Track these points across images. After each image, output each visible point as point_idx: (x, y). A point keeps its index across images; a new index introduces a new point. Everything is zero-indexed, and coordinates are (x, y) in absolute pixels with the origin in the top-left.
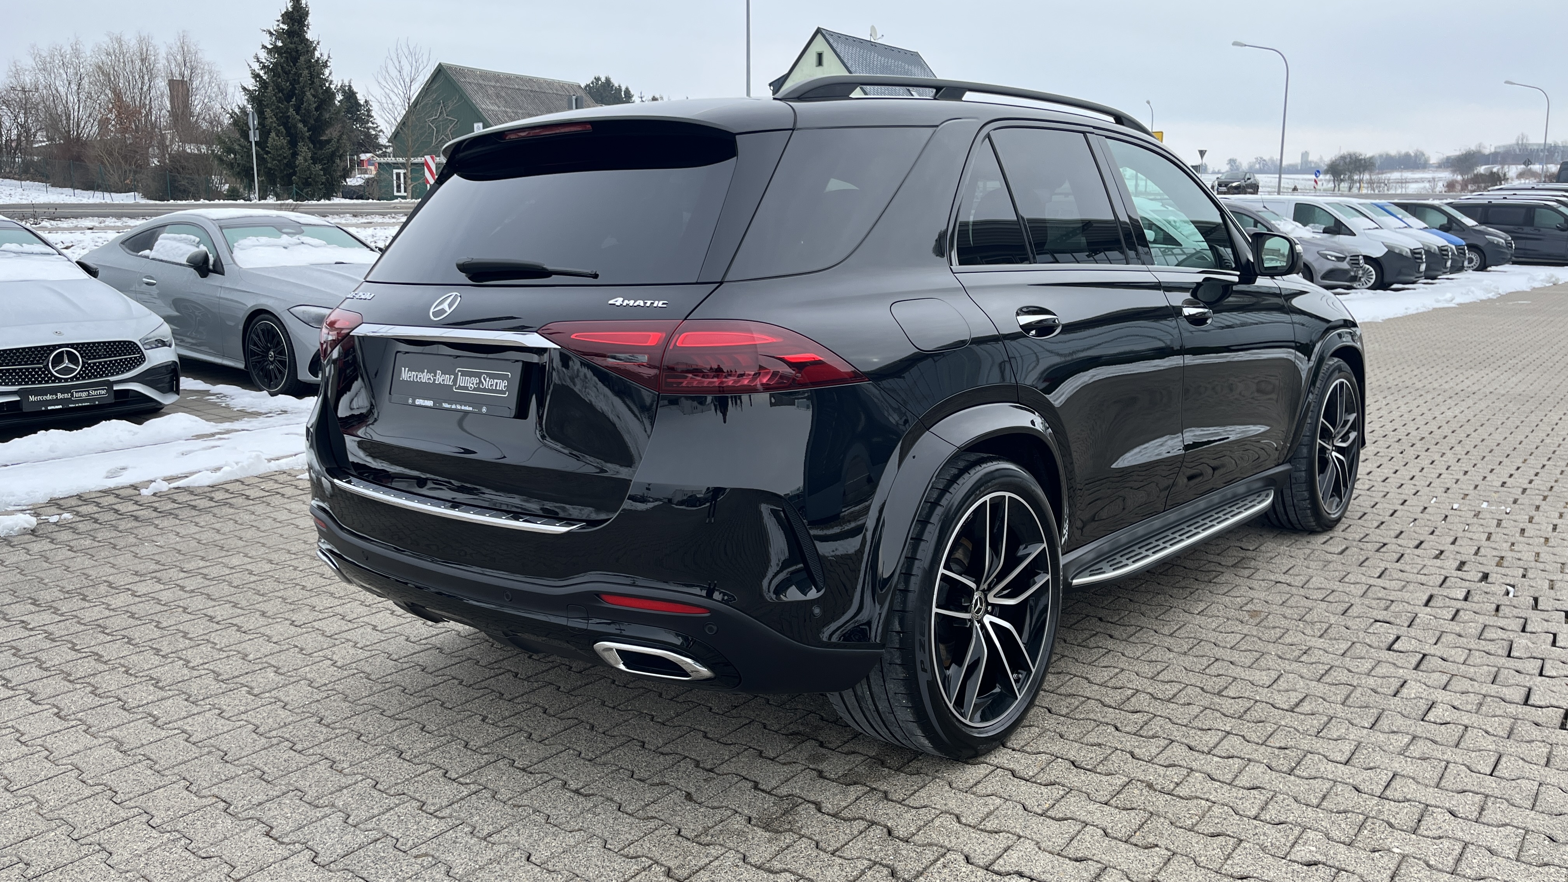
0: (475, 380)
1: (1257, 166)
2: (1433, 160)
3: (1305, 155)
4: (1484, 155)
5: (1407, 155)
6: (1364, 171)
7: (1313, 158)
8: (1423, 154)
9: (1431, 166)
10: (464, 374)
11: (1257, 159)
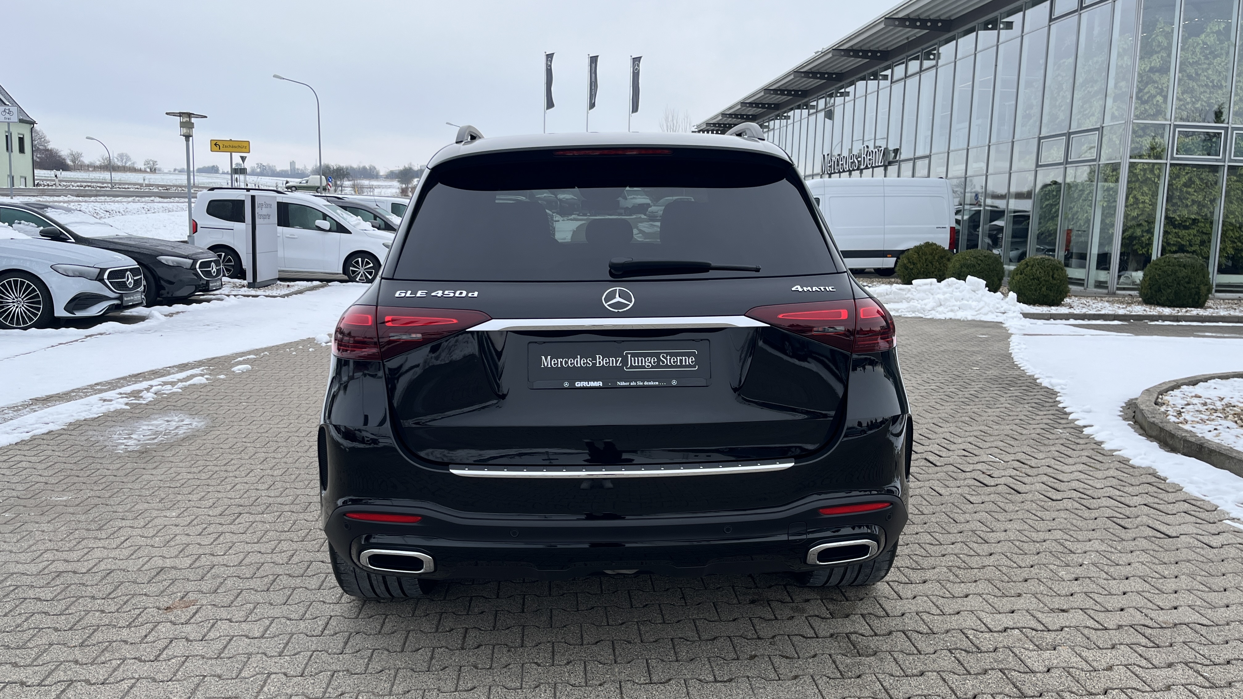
0: (653, 360)
1: (258, 170)
2: (382, 173)
3: (292, 164)
4: (414, 171)
5: (364, 168)
6: (343, 178)
7: (299, 166)
8: (375, 168)
9: (381, 176)
10: (633, 355)
11: (258, 164)
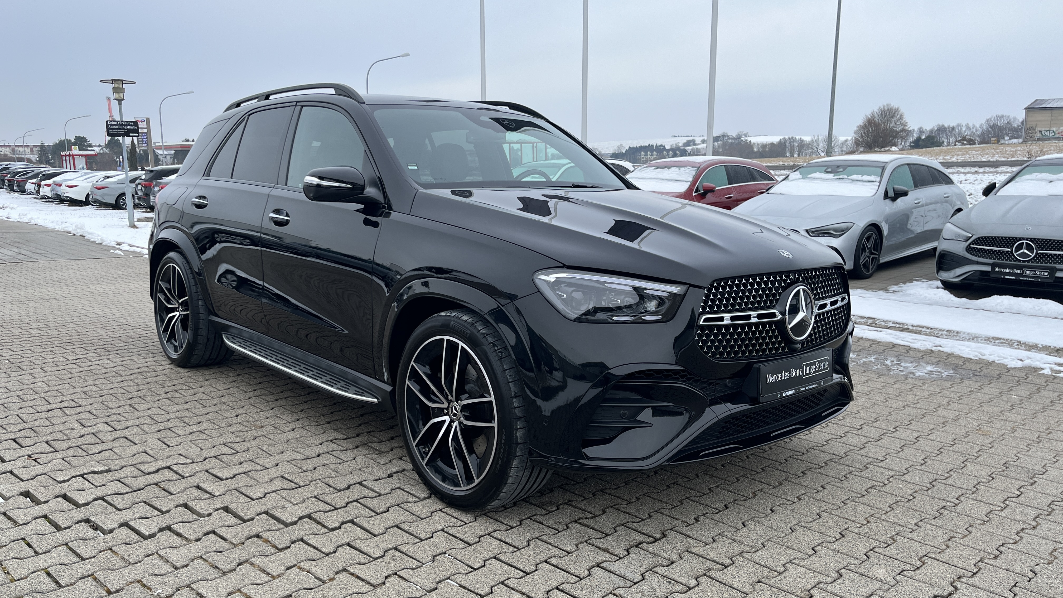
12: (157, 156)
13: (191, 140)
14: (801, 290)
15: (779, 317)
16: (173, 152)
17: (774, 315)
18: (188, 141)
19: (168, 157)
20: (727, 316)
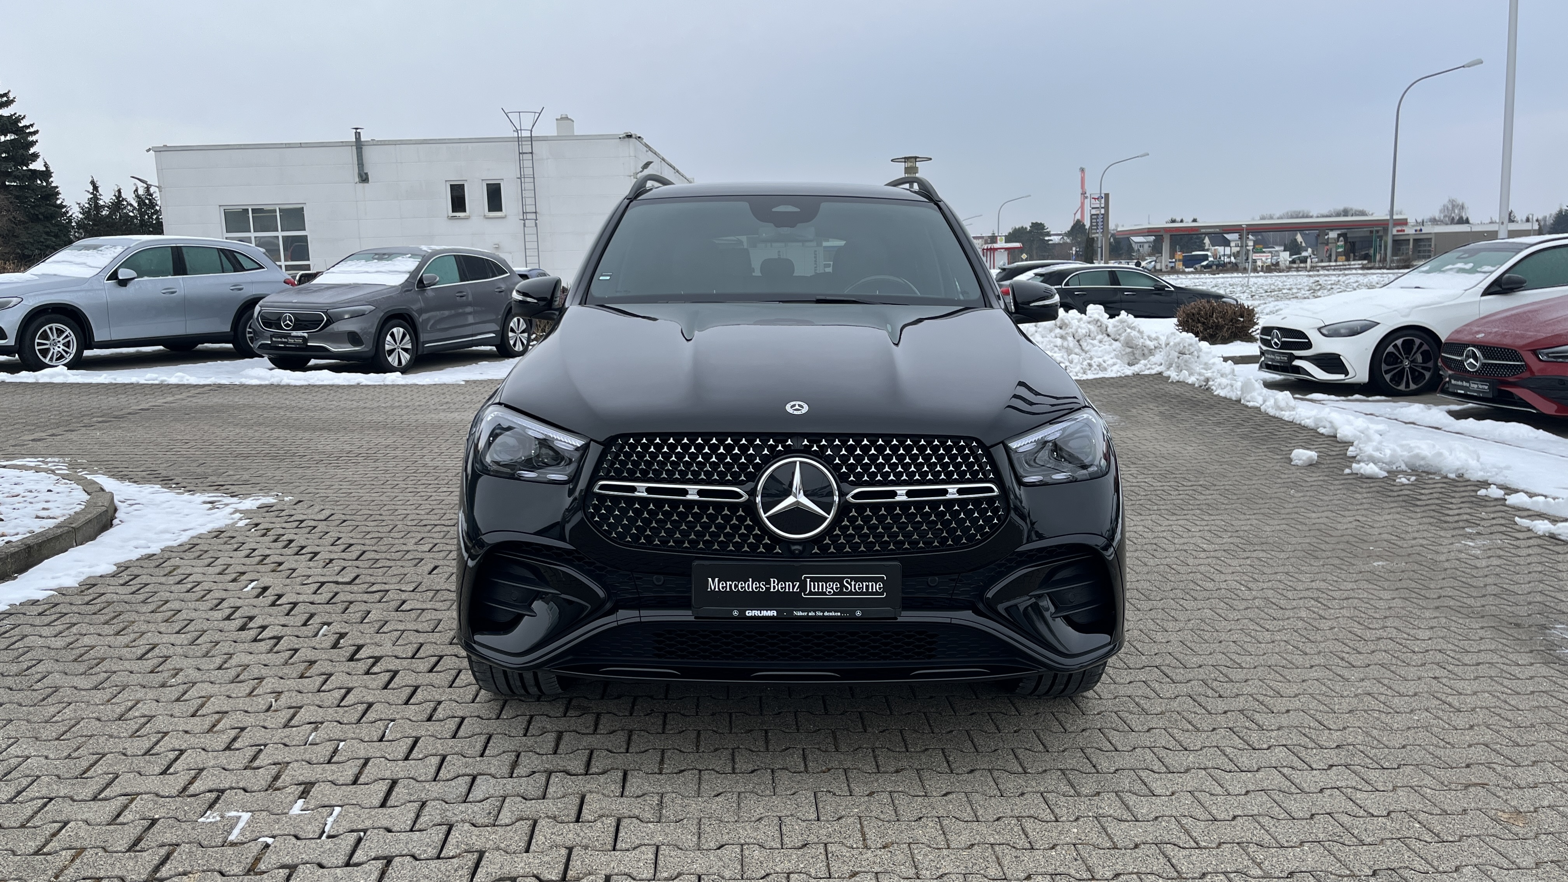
12: (1131, 244)
13: (1179, 219)
14: (798, 463)
15: (745, 497)
16: (1152, 238)
17: (738, 495)
18: (1173, 221)
19: (1146, 246)
20: (642, 486)
